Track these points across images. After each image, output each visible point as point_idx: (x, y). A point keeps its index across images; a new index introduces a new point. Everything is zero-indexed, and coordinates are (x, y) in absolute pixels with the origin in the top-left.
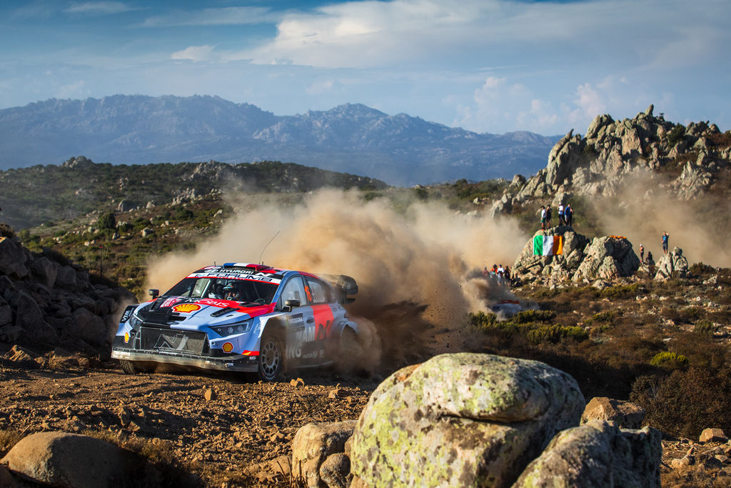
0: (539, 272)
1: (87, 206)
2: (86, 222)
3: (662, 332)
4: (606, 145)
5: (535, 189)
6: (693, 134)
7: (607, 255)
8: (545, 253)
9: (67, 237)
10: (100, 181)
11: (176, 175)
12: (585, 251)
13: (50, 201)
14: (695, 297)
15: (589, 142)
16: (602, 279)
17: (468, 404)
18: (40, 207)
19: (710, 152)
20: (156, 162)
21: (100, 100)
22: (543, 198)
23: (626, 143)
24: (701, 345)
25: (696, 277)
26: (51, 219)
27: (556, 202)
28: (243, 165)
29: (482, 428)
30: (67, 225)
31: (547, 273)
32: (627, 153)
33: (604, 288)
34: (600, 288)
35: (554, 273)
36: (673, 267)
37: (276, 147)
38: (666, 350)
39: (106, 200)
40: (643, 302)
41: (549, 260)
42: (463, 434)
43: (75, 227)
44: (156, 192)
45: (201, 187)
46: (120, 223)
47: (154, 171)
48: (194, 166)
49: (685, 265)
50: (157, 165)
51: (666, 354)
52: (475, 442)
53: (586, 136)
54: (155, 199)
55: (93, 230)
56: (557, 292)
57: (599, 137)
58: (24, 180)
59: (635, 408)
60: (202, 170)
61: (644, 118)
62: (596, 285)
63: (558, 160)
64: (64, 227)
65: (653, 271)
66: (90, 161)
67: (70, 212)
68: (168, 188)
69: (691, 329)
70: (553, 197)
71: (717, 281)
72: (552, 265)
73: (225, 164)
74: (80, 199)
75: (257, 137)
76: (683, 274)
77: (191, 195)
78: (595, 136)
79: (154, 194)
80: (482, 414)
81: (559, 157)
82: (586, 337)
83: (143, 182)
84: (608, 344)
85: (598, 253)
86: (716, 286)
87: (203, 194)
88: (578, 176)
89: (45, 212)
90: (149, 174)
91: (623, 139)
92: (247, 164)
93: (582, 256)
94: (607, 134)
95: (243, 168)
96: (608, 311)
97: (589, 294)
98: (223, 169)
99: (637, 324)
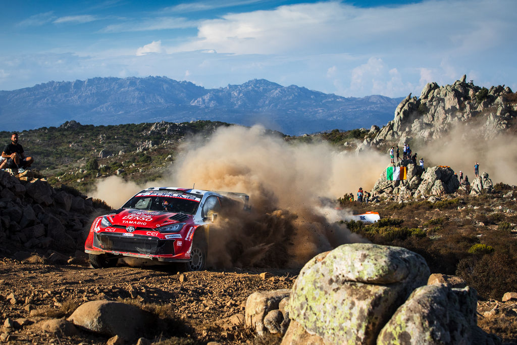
0: (391, 192)
1: (78, 155)
2: (78, 165)
3: (476, 230)
4: (434, 103)
5: (386, 135)
6: (494, 94)
7: (437, 179)
8: (395, 177)
9: (65, 176)
10: (86, 137)
11: (138, 132)
12: (422, 177)
13: (52, 152)
14: (498, 206)
15: (422, 101)
16: (434, 196)
17: (361, 274)
18: (45, 156)
19: (506, 106)
20: (124, 123)
21: (84, 81)
22: (391, 141)
23: (448, 102)
24: (503, 239)
25: (498, 192)
26: (53, 164)
27: (400, 144)
28: (184, 123)
29: (369, 288)
30: (65, 168)
31: (397, 192)
32: (449, 109)
33: (435, 202)
34: (433, 202)
35: (401, 193)
36: (482, 186)
37: (206, 111)
38: (479, 243)
39: (90, 150)
40: (463, 211)
41: (397, 184)
42: (358, 292)
43: (70, 169)
44: (125, 144)
45: (156, 140)
46: (101, 166)
47: (123, 129)
48: (150, 125)
49: (491, 184)
50: (125, 125)
51: (479, 246)
52: (366, 296)
53: (420, 98)
54: (124, 148)
55: (83, 171)
56: (403, 205)
57: (429, 98)
58: (34, 138)
59: (459, 280)
60: (156, 128)
61: (460, 84)
62: (430, 199)
63: (401, 115)
64: (63, 170)
65: (469, 189)
66: (79, 124)
67: (66, 159)
68: (133, 140)
69: (495, 228)
70: (399, 140)
71: (513, 194)
72: (399, 187)
73: (172, 123)
74: (73, 150)
75: (194, 104)
76: (489, 191)
77: (149, 145)
78: (426, 97)
79: (123, 145)
80: (369, 279)
81: (402, 112)
82: (424, 235)
83: (116, 137)
84: (440, 240)
85: (431, 178)
86: (512, 198)
87: (157, 144)
88: (416, 125)
89: (49, 160)
90: (121, 131)
91: (446, 99)
92: (188, 123)
93: (420, 180)
94: (435, 95)
95: (184, 126)
96: (439, 217)
97: (426, 206)
98: (171, 127)
99: (459, 226)
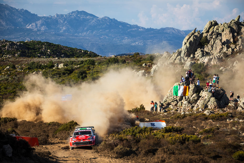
0: (176, 105)
3: (239, 139)
4: (214, 37)
5: (175, 59)
7: (211, 97)
8: (180, 93)
12: (200, 95)
15: (205, 35)
16: (209, 109)
22: (179, 64)
23: (225, 36)
28: (20, 42)
31: (180, 105)
32: (225, 41)
33: (210, 114)
34: (208, 114)
35: (184, 106)
37: (38, 33)
40: (230, 123)
41: (181, 99)
53: (203, 32)
56: (185, 116)
57: (210, 33)
61: (235, 23)
62: (206, 112)
63: (188, 45)
65: (236, 106)
70: (184, 64)
72: (182, 101)
73: (11, 41)
75: (29, 28)
78: (208, 32)
81: (188, 42)
82: (199, 141)
84: (211, 145)
85: (207, 95)
88: (198, 53)
91: (223, 34)
92: (23, 42)
93: (199, 97)
94: (215, 31)
95: (20, 44)
96: (211, 127)
97: (202, 117)
98: (10, 45)
99: (227, 135)
